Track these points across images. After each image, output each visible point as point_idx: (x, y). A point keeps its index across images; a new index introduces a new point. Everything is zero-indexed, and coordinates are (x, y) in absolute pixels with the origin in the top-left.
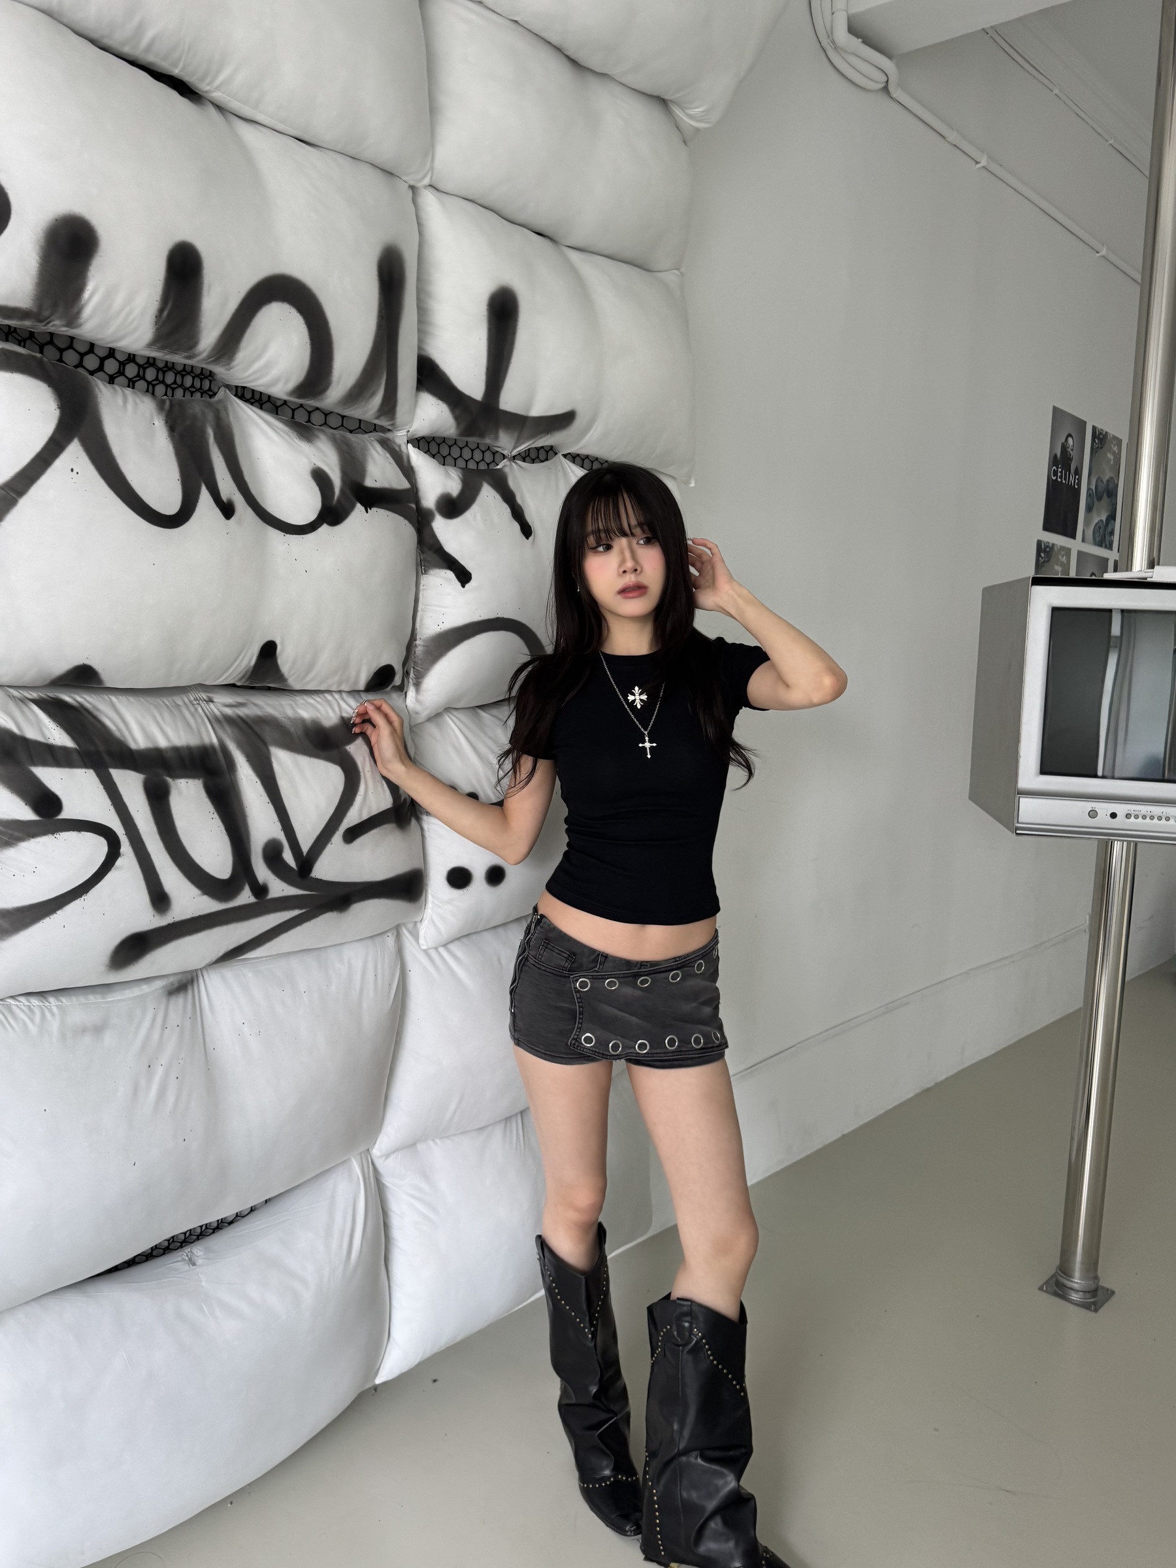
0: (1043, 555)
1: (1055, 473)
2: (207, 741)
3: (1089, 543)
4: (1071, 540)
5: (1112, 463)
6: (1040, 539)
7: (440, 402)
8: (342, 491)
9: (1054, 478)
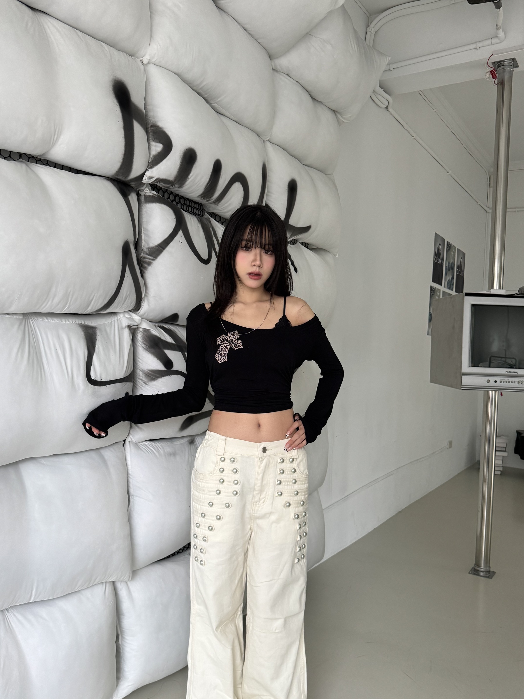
0: (432, 291)
1: (436, 259)
3: (446, 288)
4: (440, 286)
5: (453, 256)
9: (435, 261)
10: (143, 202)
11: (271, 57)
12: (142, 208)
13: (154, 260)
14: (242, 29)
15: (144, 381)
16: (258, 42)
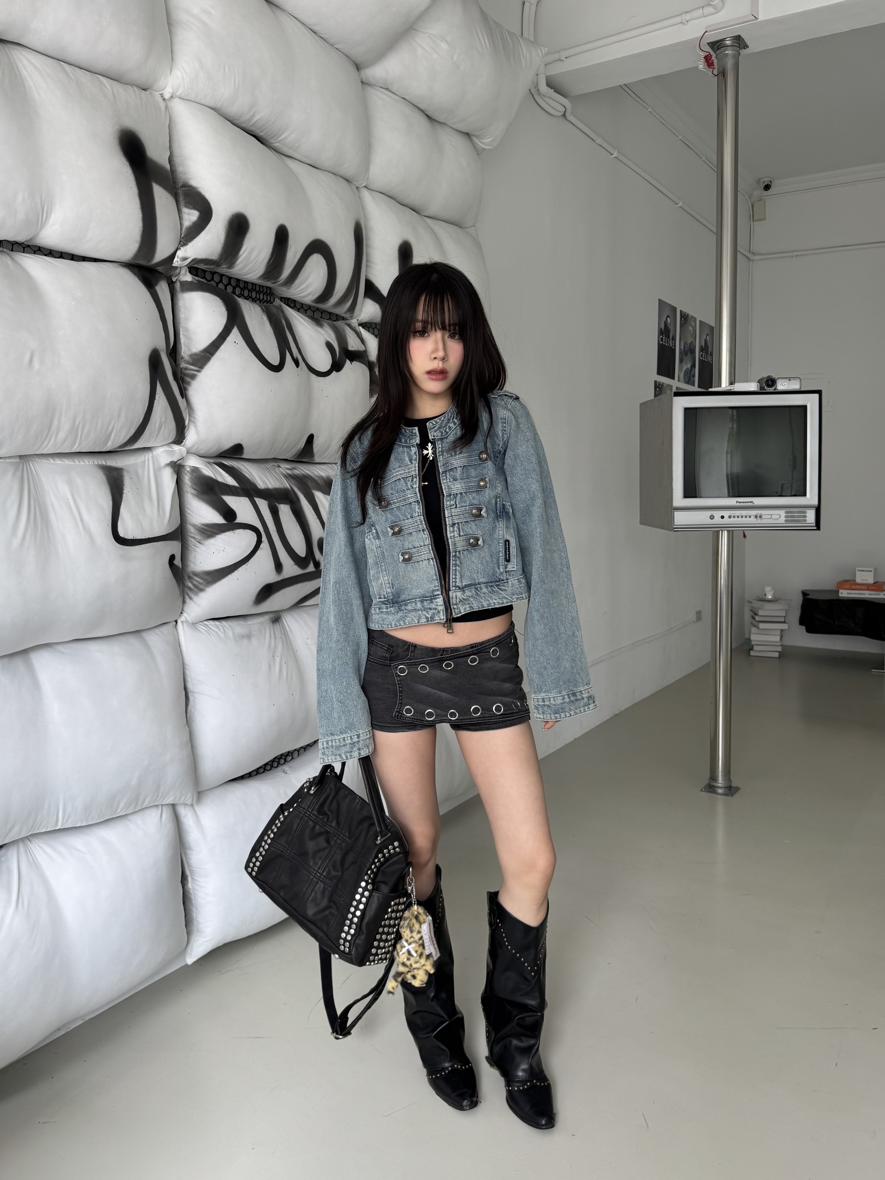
0: (658, 390)
1: (662, 340)
2: (285, 486)
3: (682, 382)
4: (672, 380)
5: (692, 332)
6: (656, 380)
7: (375, 304)
8: (339, 353)
9: (661, 343)
10: (178, 292)
11: (358, 67)
12: (178, 300)
13: (199, 371)
14: (309, 33)
15: (198, 539)
16: (336, 48)
